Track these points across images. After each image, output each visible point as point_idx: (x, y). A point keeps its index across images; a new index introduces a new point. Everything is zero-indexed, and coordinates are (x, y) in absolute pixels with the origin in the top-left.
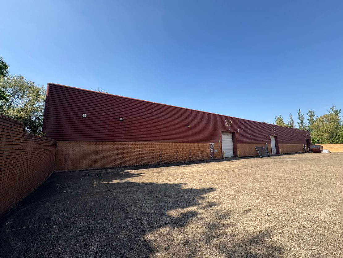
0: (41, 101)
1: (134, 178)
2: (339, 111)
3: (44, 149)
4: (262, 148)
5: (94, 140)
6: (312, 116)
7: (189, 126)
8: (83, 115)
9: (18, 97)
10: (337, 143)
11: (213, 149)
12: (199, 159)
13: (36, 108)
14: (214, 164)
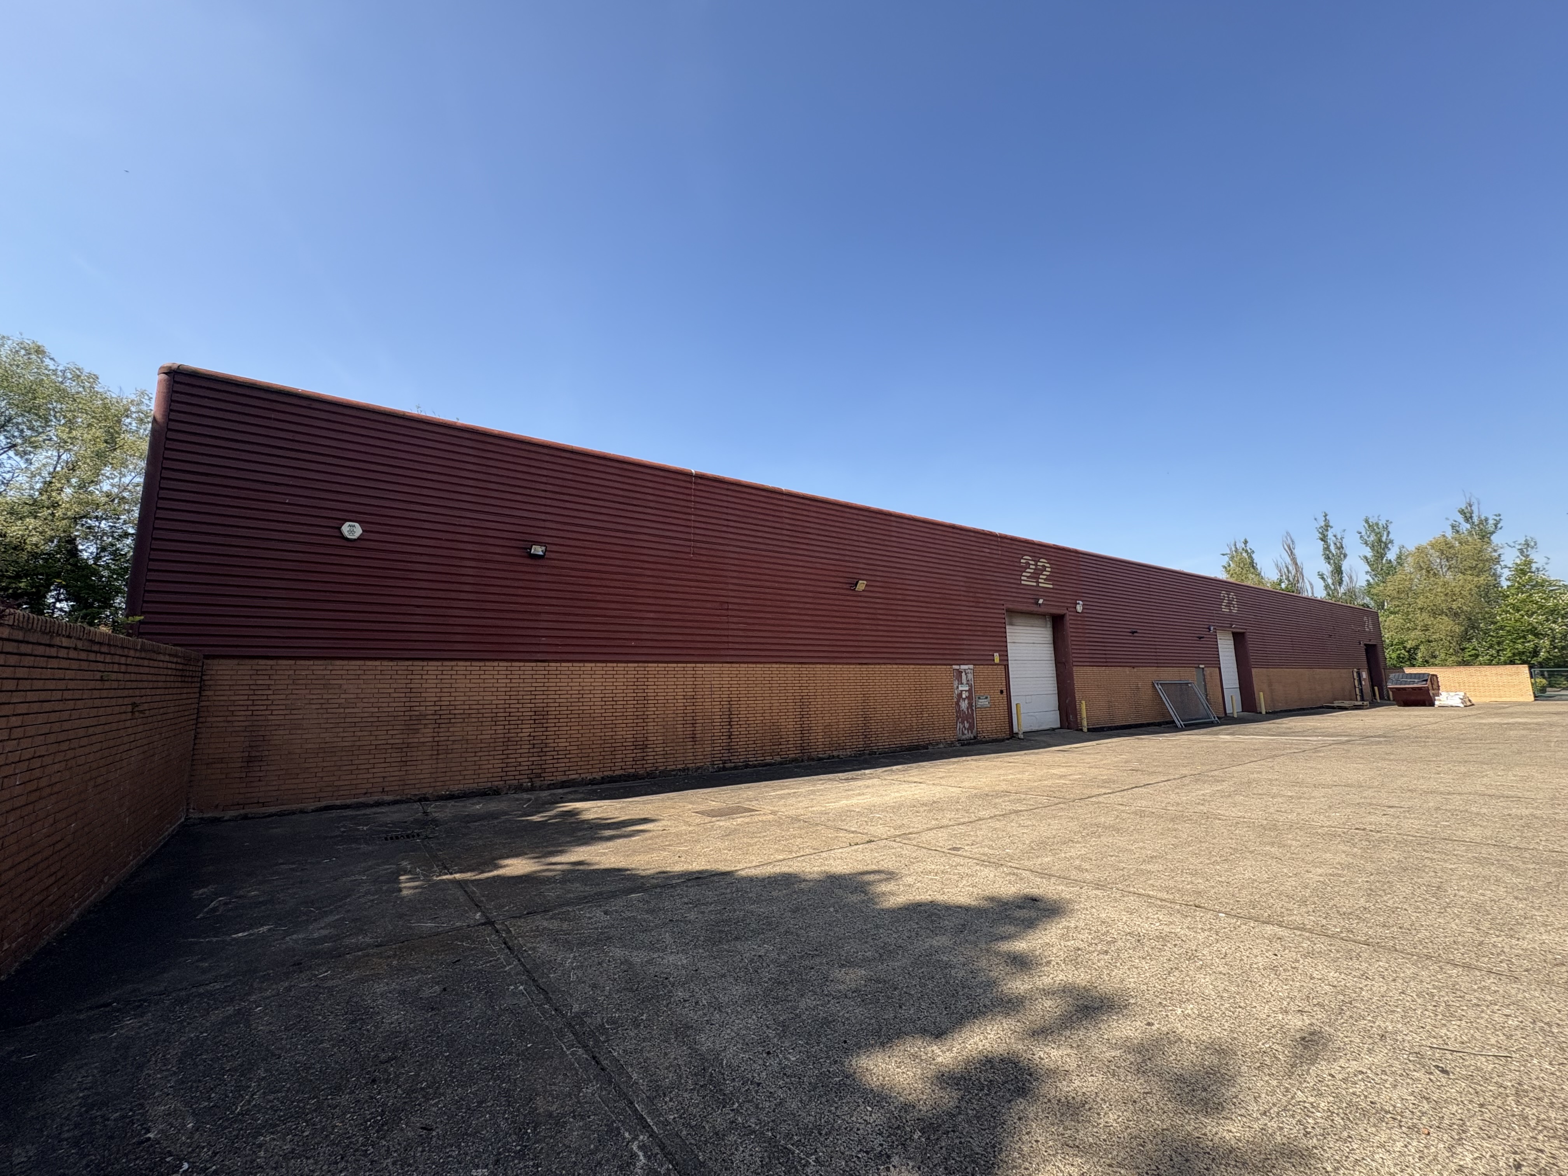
0: (131, 467)
1: (610, 844)
2: (1491, 522)
3: (127, 701)
4: (1183, 687)
5: (400, 654)
6: (1380, 546)
7: (861, 586)
8: (346, 529)
9: (13, 446)
10: (1490, 663)
11: (970, 691)
12: (906, 743)
13: (104, 499)
14: (981, 763)
